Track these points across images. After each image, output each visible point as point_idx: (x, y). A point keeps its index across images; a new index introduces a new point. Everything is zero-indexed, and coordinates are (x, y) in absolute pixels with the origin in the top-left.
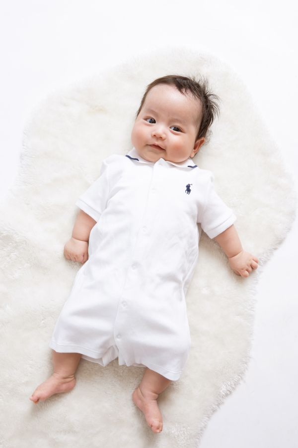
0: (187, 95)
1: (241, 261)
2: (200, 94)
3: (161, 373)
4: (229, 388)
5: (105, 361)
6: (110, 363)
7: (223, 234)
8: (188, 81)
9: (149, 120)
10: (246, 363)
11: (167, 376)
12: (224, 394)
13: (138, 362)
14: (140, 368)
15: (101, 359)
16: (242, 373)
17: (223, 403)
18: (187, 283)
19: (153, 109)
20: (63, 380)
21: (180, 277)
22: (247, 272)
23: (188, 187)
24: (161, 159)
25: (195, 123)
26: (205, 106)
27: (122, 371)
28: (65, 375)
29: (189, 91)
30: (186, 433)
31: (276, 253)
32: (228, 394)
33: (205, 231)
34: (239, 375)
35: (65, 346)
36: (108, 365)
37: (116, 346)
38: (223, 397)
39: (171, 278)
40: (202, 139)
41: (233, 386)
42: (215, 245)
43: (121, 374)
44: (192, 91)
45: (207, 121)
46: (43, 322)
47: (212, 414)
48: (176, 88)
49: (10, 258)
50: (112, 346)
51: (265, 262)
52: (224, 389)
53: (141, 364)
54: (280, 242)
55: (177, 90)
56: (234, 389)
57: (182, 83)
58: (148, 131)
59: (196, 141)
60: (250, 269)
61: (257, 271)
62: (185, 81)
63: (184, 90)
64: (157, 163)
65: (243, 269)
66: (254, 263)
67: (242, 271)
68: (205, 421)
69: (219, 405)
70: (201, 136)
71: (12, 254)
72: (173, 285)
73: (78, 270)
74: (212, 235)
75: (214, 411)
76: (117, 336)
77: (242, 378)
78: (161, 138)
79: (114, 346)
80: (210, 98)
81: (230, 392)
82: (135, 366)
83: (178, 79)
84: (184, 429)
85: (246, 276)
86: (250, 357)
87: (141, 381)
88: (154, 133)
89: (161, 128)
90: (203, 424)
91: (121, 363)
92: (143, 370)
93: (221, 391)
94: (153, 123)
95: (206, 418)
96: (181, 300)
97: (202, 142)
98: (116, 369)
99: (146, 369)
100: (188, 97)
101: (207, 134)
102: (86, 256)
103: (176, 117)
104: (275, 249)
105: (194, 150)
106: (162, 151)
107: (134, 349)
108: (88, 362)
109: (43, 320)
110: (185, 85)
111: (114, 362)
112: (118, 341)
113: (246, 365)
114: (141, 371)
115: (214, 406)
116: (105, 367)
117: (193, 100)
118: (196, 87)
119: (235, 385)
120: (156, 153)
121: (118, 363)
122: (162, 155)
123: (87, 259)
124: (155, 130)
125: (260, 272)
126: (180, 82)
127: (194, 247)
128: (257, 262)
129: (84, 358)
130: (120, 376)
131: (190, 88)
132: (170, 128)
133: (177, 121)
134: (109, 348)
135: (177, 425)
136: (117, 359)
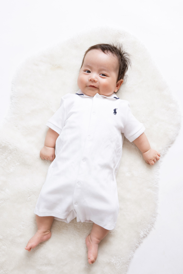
0: (108, 54)
1: (150, 155)
2: (116, 53)
3: (102, 226)
4: (145, 233)
5: (69, 220)
6: (72, 221)
7: (138, 139)
8: (109, 46)
9: (87, 71)
10: (155, 217)
11: (106, 228)
12: (142, 236)
13: (88, 219)
14: (90, 223)
15: (66, 219)
16: (153, 223)
17: (142, 242)
18: (116, 170)
19: (88, 64)
20: (44, 234)
21: (112, 166)
22: (153, 162)
23: (115, 110)
24: (97, 94)
25: (115, 70)
26: (120, 60)
27: (79, 226)
28: (44, 230)
29: (109, 52)
30: (120, 262)
31: (170, 149)
32: (145, 236)
33: (127, 137)
34: (151, 225)
35: (44, 212)
36: (70, 222)
37: (75, 210)
38: (142, 239)
39: (107, 166)
40: (121, 80)
41: (148, 232)
42: (132, 146)
43: (79, 227)
44: (111, 51)
45: (123, 69)
46: (29, 198)
47: (136, 249)
48: (101, 50)
49: (7, 160)
50: (72, 210)
51: (164, 155)
52: (142, 234)
53: (90, 221)
54: (172, 142)
55: (102, 52)
56: (148, 233)
57: (105, 48)
58: (86, 78)
59: (117, 82)
60: (155, 160)
61: (159, 161)
62: (107, 46)
63: (106, 51)
64: (95, 96)
65: (151, 160)
66: (158, 157)
67: (151, 161)
68: (132, 254)
69: (139, 243)
70: (120, 79)
71: (8, 157)
72: (108, 171)
73: (49, 165)
74: (131, 140)
75: (137, 247)
76: (75, 203)
77: (153, 227)
78: (94, 81)
79: (73, 210)
80: (124, 55)
81: (146, 235)
82: (87, 222)
83: (102, 46)
84: (119, 259)
85: (153, 164)
86: (157, 213)
87: (91, 231)
88: (90, 79)
89: (94, 75)
90: (130, 256)
91: (78, 221)
92: (92, 225)
93: (141, 235)
94: (89, 72)
95: (132, 252)
96: (113, 180)
97: (122, 82)
98: (76, 225)
99: (94, 223)
100: (109, 55)
101: (125, 77)
102: (54, 156)
103: (102, 68)
104: (169, 147)
105: (117, 88)
106: (96, 89)
107: (86, 211)
108: (58, 221)
109: (29, 197)
110: (106, 48)
111: (74, 220)
112: (76, 206)
113: (155, 218)
114: (91, 225)
115: (137, 244)
116: (69, 224)
117: (112, 56)
118: (114, 49)
119: (149, 231)
120: (93, 90)
121: (76, 221)
122: (97, 91)
123: (55, 158)
124: (90, 77)
125: (161, 161)
126: (103, 47)
127: (120, 148)
128: (159, 156)
129: (55, 219)
130: (78, 229)
131: (110, 50)
132: (100, 74)
133: (103, 70)
134: (71, 212)
135: (114, 257)
136: (76, 218)
